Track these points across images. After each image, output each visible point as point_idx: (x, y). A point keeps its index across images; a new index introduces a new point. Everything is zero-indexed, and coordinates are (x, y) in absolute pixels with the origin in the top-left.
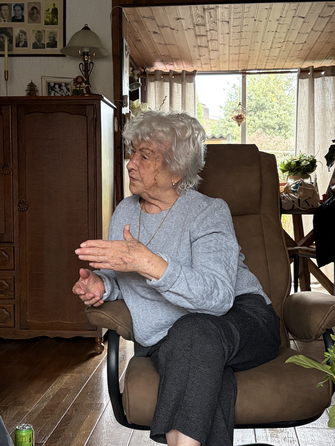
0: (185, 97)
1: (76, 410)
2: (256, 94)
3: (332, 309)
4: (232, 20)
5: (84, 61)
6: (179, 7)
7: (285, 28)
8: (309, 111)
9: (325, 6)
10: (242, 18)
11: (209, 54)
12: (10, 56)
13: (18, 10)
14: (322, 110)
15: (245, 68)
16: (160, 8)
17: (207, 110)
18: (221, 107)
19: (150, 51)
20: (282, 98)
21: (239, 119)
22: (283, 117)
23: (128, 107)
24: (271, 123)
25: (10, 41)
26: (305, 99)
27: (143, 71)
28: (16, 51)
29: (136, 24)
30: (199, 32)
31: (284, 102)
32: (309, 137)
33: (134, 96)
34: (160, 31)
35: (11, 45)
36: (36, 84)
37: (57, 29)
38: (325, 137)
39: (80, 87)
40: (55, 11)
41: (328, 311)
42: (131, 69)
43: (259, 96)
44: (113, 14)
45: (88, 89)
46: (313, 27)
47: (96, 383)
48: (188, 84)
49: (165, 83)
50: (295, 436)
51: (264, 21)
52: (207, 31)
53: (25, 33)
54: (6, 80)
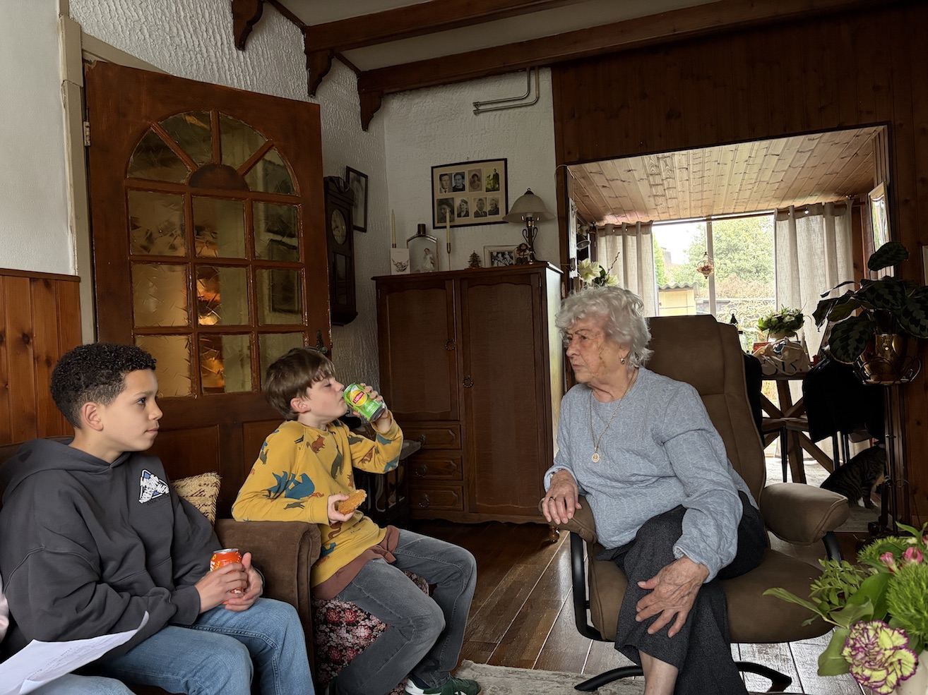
0: (641, 251)
1: (532, 607)
2: (726, 234)
3: (833, 508)
4: (691, 167)
5: (528, 227)
6: (630, 159)
7: (756, 169)
8: (791, 257)
9: (804, 140)
10: (703, 163)
11: (667, 203)
12: (451, 227)
13: (459, 180)
14: (808, 254)
15: (710, 214)
16: (609, 162)
17: (668, 255)
18: (685, 252)
19: (600, 205)
20: (758, 236)
21: (706, 270)
22: (761, 258)
23: (576, 270)
24: (747, 266)
25: (452, 212)
26: (785, 243)
27: (592, 225)
28: (458, 221)
29: (582, 180)
30: (654, 181)
31: (762, 240)
32: (792, 287)
33: (582, 255)
34: (609, 184)
35: (452, 216)
36: (478, 254)
37: (500, 195)
38: (813, 287)
39: (524, 255)
40: (496, 177)
41: (828, 510)
42: (579, 225)
43: (729, 236)
44: (557, 174)
45: (532, 257)
46: (791, 163)
47: (552, 577)
48: (644, 236)
49: (618, 237)
50: (789, 654)
51: (729, 163)
52: (662, 180)
53: (466, 202)
54: (449, 253)
